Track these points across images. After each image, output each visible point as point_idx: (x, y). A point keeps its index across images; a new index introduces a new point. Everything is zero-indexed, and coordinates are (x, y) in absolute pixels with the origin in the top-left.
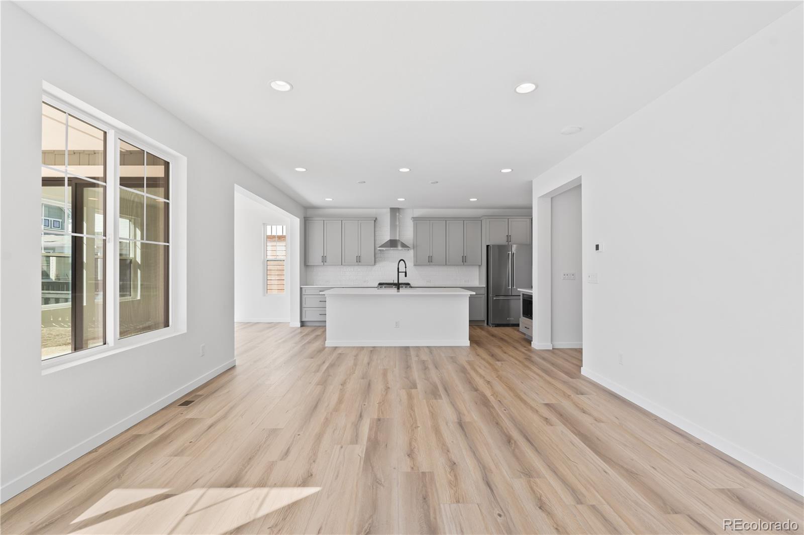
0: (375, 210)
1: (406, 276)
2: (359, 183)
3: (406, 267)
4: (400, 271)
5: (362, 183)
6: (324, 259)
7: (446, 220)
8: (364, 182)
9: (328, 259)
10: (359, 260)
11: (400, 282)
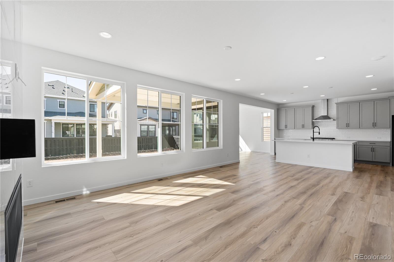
0: (313, 101)
1: (319, 134)
2: (291, 94)
3: (319, 130)
4: (314, 132)
5: (292, 93)
6: (286, 126)
7: (359, 102)
8: (293, 93)
9: (288, 126)
10: (303, 126)
11: (314, 137)
